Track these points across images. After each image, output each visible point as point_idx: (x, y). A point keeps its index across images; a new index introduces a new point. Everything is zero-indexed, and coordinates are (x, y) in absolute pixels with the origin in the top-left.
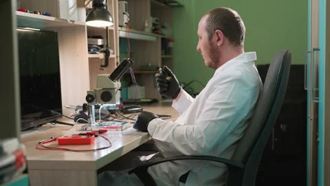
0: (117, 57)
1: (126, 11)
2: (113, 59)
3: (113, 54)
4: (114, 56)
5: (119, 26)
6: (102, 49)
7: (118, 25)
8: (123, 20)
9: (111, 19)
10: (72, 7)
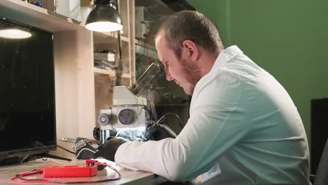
0: (132, 78)
1: (145, 19)
2: (128, 79)
3: (128, 72)
4: (129, 76)
5: (136, 38)
6: (113, 66)
7: (134, 37)
8: (141, 31)
9: (119, 20)
10: (74, 10)
